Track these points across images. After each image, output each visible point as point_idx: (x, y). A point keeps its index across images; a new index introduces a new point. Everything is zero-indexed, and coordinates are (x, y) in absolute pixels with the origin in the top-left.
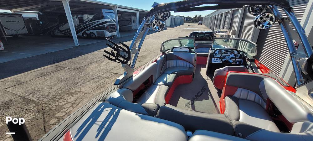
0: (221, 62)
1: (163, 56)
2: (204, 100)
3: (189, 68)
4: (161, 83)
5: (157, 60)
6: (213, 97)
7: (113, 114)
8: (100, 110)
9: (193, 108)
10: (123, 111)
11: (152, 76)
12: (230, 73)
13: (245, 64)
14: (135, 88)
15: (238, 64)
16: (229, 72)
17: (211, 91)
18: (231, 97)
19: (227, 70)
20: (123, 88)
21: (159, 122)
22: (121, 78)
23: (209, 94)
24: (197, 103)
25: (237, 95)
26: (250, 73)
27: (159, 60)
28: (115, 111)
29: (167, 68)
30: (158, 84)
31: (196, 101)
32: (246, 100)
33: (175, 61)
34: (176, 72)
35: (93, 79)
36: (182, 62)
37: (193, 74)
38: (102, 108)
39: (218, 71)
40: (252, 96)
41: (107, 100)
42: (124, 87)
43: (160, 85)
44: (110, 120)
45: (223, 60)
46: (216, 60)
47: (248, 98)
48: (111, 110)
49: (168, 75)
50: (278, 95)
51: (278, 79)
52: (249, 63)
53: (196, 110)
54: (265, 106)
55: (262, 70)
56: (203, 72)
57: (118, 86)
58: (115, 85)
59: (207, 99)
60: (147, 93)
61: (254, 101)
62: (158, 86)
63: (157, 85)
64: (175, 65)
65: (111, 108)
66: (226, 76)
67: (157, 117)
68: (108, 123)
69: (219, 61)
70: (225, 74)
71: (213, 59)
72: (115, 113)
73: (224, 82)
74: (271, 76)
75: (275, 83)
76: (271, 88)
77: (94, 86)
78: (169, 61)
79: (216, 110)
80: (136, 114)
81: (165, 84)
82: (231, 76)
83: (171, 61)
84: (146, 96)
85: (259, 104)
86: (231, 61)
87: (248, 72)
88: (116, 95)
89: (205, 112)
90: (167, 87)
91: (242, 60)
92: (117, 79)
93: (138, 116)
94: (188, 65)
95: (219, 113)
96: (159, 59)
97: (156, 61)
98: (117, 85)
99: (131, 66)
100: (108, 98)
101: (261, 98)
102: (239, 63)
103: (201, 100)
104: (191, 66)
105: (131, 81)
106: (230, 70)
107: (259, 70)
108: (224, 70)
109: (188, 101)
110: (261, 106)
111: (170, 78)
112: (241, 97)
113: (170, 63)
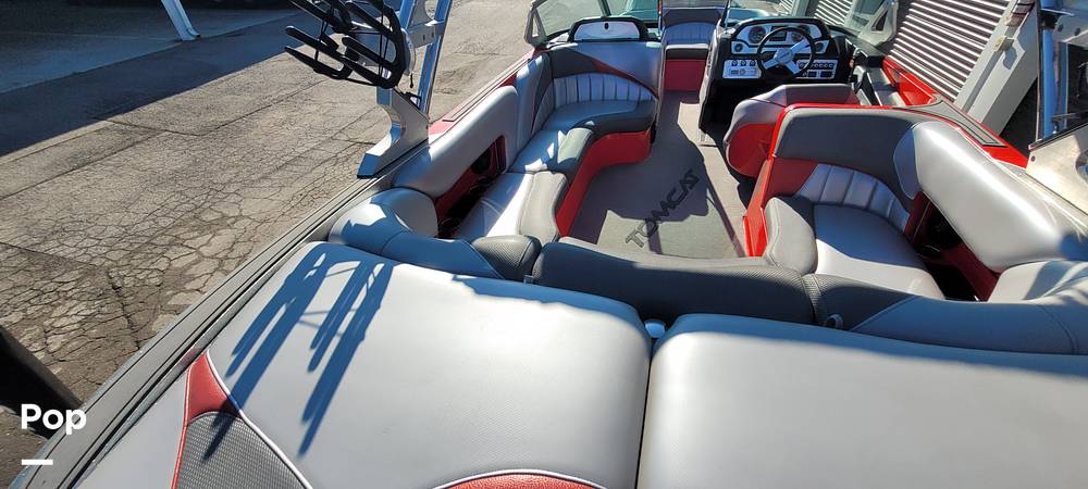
0: (758, 75)
1: (539, 60)
2: (693, 218)
3: (639, 103)
4: (538, 164)
5: (515, 76)
6: (724, 205)
7: (367, 281)
8: (312, 273)
9: (656, 247)
10: (403, 271)
11: (500, 141)
12: (793, 112)
13: (845, 74)
14: (442, 185)
15: (818, 77)
16: (791, 107)
17: (713, 184)
18: (789, 197)
19: (782, 101)
20: (392, 187)
22: (379, 150)
23: (709, 195)
24: (666, 228)
25: (809, 190)
26: (864, 108)
27: (525, 78)
28: (372, 272)
29: (554, 109)
30: (527, 167)
31: (664, 223)
32: (840, 205)
33: (584, 80)
34: (591, 123)
35: (279, 168)
36: (610, 81)
37: (654, 126)
38: (318, 264)
39: (748, 108)
40: (862, 191)
41: (334, 235)
42: (396, 185)
43: (534, 172)
44: (357, 304)
45: (768, 65)
46: (739, 68)
47: (848, 200)
48: (356, 269)
49: (560, 133)
50: (960, 178)
51: (966, 122)
52: (859, 71)
53: (664, 251)
54: (904, 219)
55: (907, 94)
56: (689, 117)
57: (375, 181)
58: (360, 177)
59: (703, 212)
60: (486, 203)
61: (867, 209)
62: (527, 177)
63: (524, 172)
64: (584, 96)
65: (356, 264)
66: (774, 128)
67: (535, 282)
68: (350, 316)
69: (751, 72)
70: (772, 116)
71: (728, 63)
72: (371, 280)
73: (768, 148)
74: (940, 113)
75: (956, 138)
76: (936, 156)
77: (286, 193)
78: (562, 80)
79: (732, 247)
80: (455, 279)
81: (553, 167)
82: (796, 120)
83: (571, 80)
84: (487, 214)
85: (883, 217)
86: (794, 68)
87: (856, 103)
88: (369, 213)
89: (695, 256)
90: (560, 177)
91: (835, 62)
92: (368, 156)
93: (460, 287)
94: (636, 92)
95: (741, 254)
96: (523, 71)
97: (512, 81)
98: (371, 177)
99: (414, 100)
100: (339, 226)
101: (893, 197)
102: (823, 74)
103: (682, 218)
104: (646, 95)
105: (424, 159)
106: (793, 98)
107: (896, 96)
108: (772, 101)
109: (635, 224)
110: (890, 222)
111: (569, 143)
112: (824, 198)
113: (566, 89)
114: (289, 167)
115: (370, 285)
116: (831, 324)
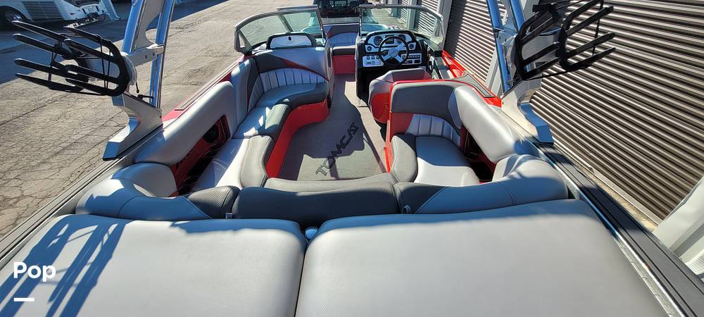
0: (382, 64)
1: (247, 62)
2: (356, 152)
3: (318, 85)
4: (253, 131)
5: (230, 74)
6: (373, 143)
7: (102, 240)
8: (55, 241)
9: (334, 174)
10: (134, 226)
11: (223, 119)
12: (397, 86)
13: (426, 62)
14: (179, 155)
15: (413, 63)
16: (396, 83)
17: (367, 130)
18: (402, 134)
19: (391, 80)
20: (134, 163)
21: (236, 229)
22: (119, 138)
23: (364, 137)
24: (340, 161)
25: (412, 129)
26: (435, 81)
27: (237, 76)
28: (107, 231)
29: (264, 92)
30: (245, 134)
31: (340, 158)
32: (429, 135)
33: (280, 73)
34: (287, 100)
36: (297, 72)
37: (328, 98)
38: (61, 233)
39: (375, 85)
40: (438, 126)
41: (81, 208)
42: (137, 161)
43: (250, 137)
44: (92, 259)
45: (385, 58)
46: (371, 60)
47: (432, 133)
48: (94, 232)
49: (267, 109)
50: (476, 116)
51: (476, 84)
52: (432, 59)
53: (340, 176)
54: (458, 140)
55: (454, 70)
56: (351, 88)
57: (118, 161)
58: (105, 159)
59: (362, 148)
60: (216, 162)
61: (442, 136)
62: (245, 142)
63: (243, 137)
64: (282, 83)
65: (94, 228)
66: (389, 94)
67: (234, 217)
68: (86, 268)
69: (378, 63)
70: (388, 90)
71: (365, 58)
72: (106, 238)
73: (388, 105)
74: (466, 82)
75: (473, 94)
76: (466, 104)
78: (266, 73)
79: (379, 167)
80: (173, 225)
81: (262, 132)
82: (398, 90)
83: (272, 74)
84: (217, 169)
85: (449, 139)
86: (400, 60)
87: (430, 79)
88: (110, 186)
89: (358, 176)
90: (267, 139)
91: (421, 54)
92: (110, 143)
93: (176, 230)
94: (314, 78)
95: (384, 171)
96: (236, 71)
97: (228, 78)
98: (114, 159)
99: (147, 100)
100: (83, 200)
101: (452, 128)
102: (416, 61)
103: (349, 154)
104: (321, 79)
105: (159, 140)
106: (397, 78)
107: (449, 72)
108: (386, 80)
109: (322, 161)
110: (452, 142)
111: (273, 115)
112: (420, 134)
113: (270, 79)
114: (66, 152)
115: (104, 242)
116: (405, 212)
